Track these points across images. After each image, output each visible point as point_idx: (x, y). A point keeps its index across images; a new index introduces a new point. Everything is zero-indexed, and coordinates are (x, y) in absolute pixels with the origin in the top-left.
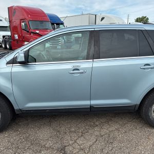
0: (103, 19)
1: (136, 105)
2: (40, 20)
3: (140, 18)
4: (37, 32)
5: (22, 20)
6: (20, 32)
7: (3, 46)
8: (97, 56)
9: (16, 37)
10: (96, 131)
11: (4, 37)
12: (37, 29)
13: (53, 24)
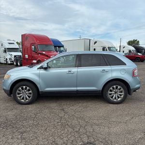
0: (95, 42)
1: (100, 91)
2: (46, 44)
3: (131, 41)
4: (44, 53)
5: (32, 44)
6: (29, 53)
7: (15, 64)
8: (80, 66)
9: (27, 56)
10: (80, 105)
11: (15, 56)
12: (44, 51)
13: (55, 47)
